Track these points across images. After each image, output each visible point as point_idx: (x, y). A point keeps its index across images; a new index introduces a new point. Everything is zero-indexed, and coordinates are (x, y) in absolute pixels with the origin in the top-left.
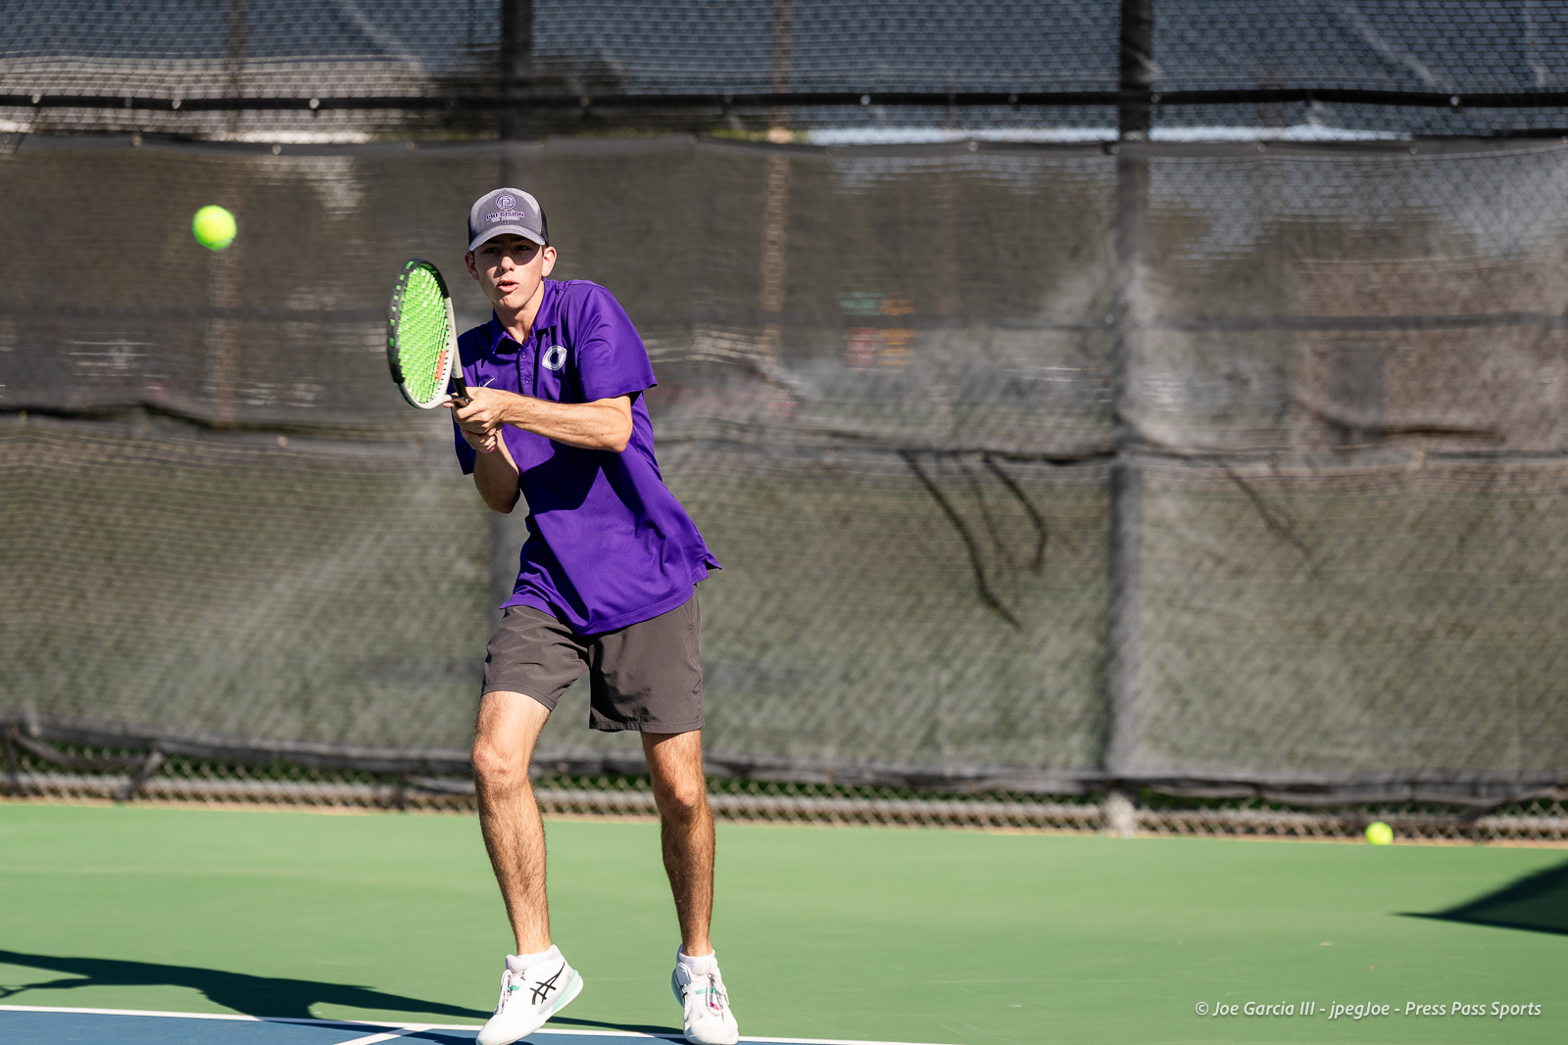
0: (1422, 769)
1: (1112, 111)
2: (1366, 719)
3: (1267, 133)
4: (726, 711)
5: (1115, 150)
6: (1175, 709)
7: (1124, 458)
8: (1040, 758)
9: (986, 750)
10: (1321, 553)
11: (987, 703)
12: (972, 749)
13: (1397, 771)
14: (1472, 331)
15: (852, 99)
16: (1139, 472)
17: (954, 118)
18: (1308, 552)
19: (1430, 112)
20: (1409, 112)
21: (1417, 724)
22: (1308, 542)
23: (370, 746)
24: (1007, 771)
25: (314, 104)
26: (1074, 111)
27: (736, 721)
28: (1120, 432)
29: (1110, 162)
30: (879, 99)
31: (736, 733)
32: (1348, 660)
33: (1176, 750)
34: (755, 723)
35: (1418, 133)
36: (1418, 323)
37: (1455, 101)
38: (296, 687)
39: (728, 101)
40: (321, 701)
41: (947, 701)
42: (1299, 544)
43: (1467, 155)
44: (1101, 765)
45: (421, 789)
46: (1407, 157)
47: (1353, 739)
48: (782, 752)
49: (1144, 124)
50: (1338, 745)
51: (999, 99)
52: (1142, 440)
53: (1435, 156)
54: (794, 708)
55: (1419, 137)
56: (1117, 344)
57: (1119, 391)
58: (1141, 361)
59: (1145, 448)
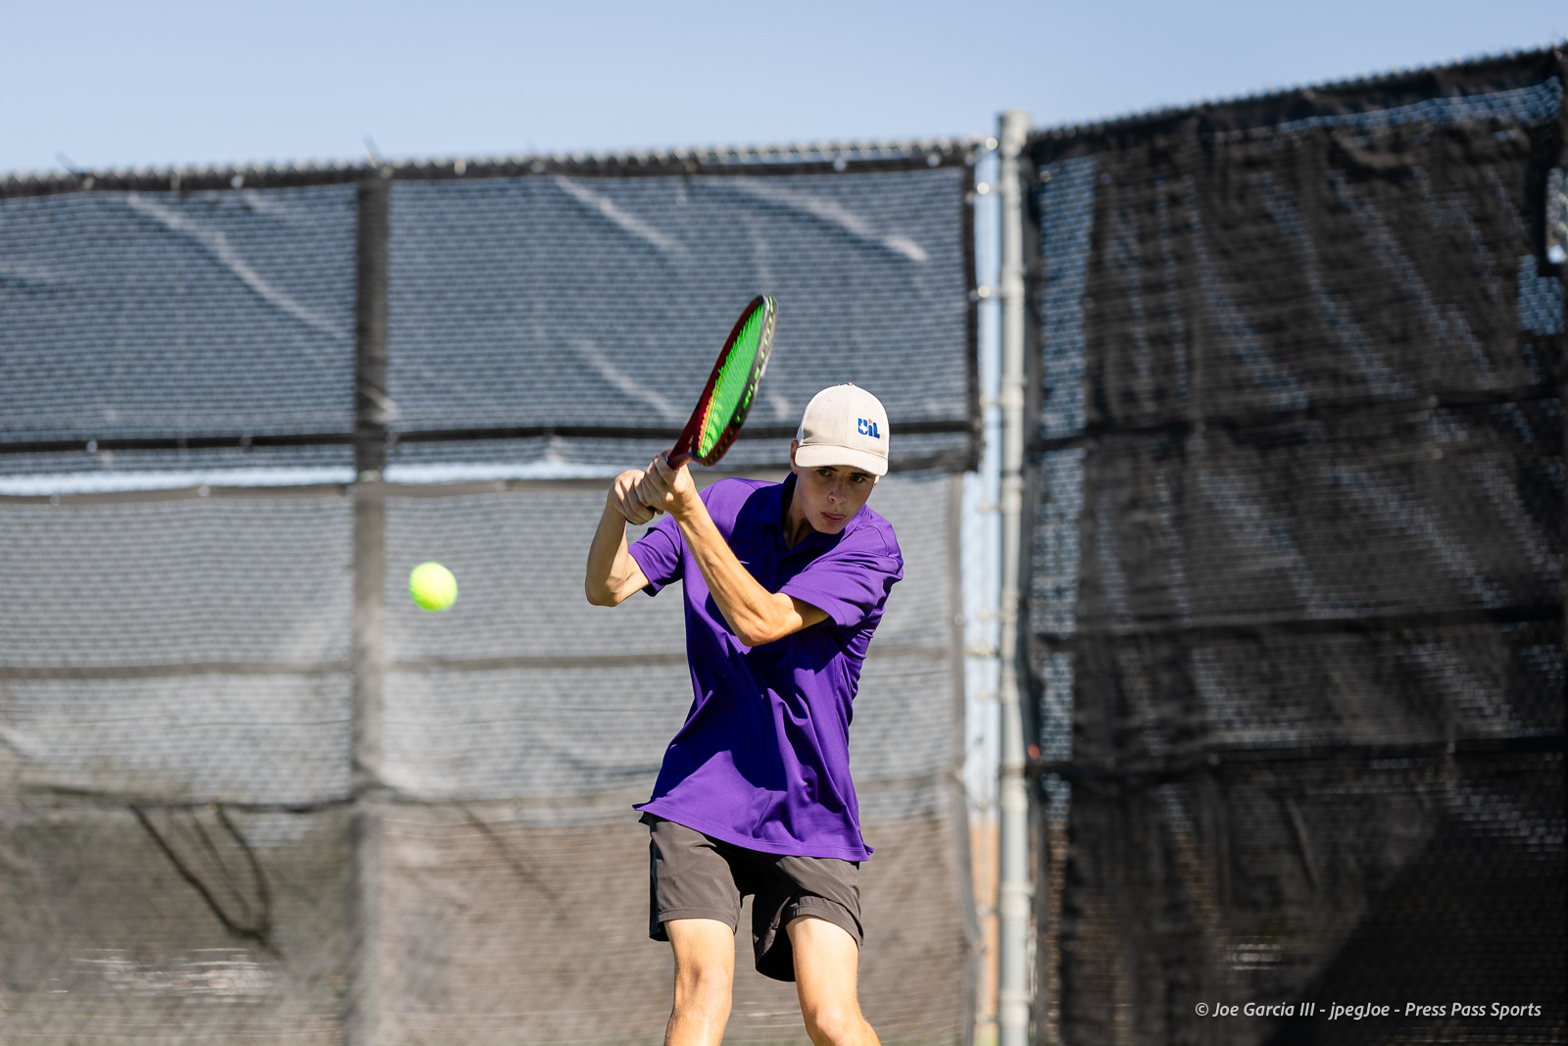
1: (347, 452)
3: (507, 472)
5: (351, 491)
7: (364, 806)
10: (565, 900)
15: (78, 445)
16: (378, 822)
17: (184, 462)
18: (553, 897)
22: (553, 886)
26: (308, 452)
28: (360, 779)
29: (345, 503)
30: (105, 445)
32: (593, 1008)
42: (543, 889)
49: (379, 463)
51: (231, 442)
52: (380, 786)
56: (357, 687)
57: (357, 737)
58: (380, 705)
59: (385, 794)
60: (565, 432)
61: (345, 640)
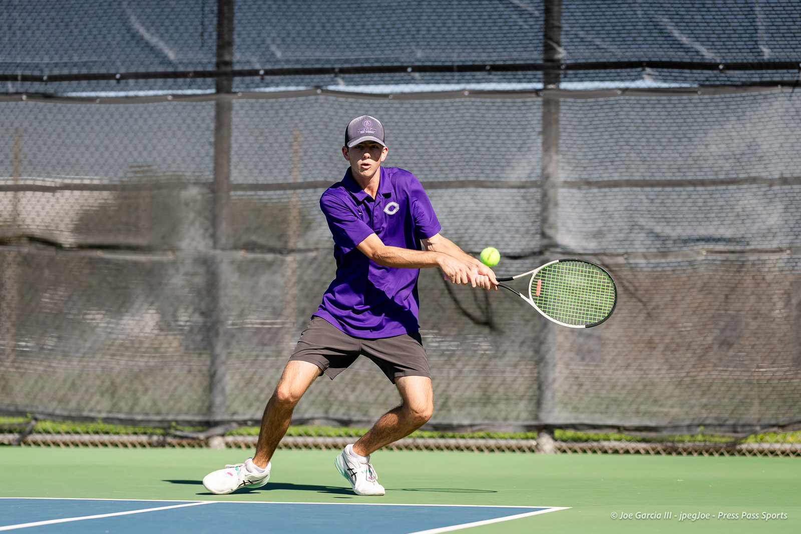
0: (707, 418)
1: (540, 74)
2: (677, 392)
3: (622, 85)
4: (336, 392)
5: (541, 94)
6: (575, 388)
7: (547, 255)
8: (503, 414)
9: (475, 410)
10: (651, 305)
11: (475, 386)
12: (468, 409)
13: (694, 419)
14: (731, 187)
15: (402, 69)
17: (456, 78)
19: (708, 73)
20: (697, 73)
21: (704, 394)
22: (644, 300)
23: (147, 414)
24: (486, 422)
25: (118, 76)
26: (520, 74)
27: (341, 397)
28: (545, 242)
29: (539, 100)
30: (416, 69)
31: (342, 403)
32: (666, 361)
33: (576, 409)
34: (352, 398)
35: (702, 83)
36: (703, 183)
37: (721, 67)
38: (108, 383)
39: (337, 70)
40: (121, 391)
41: (454, 385)
42: (640, 301)
43: (728, 95)
44: (537, 418)
45: (175, 436)
46: (696, 96)
47: (670, 402)
48: (366, 414)
49: (557, 80)
50: (661, 406)
51: (480, 68)
52: (556, 246)
53: (712, 96)
54: (372, 390)
55: (702, 86)
56: (544, 195)
57: (544, 220)
58: (556, 204)
59: (559, 250)
60: (652, 65)
61: (538, 171)
